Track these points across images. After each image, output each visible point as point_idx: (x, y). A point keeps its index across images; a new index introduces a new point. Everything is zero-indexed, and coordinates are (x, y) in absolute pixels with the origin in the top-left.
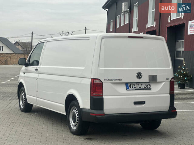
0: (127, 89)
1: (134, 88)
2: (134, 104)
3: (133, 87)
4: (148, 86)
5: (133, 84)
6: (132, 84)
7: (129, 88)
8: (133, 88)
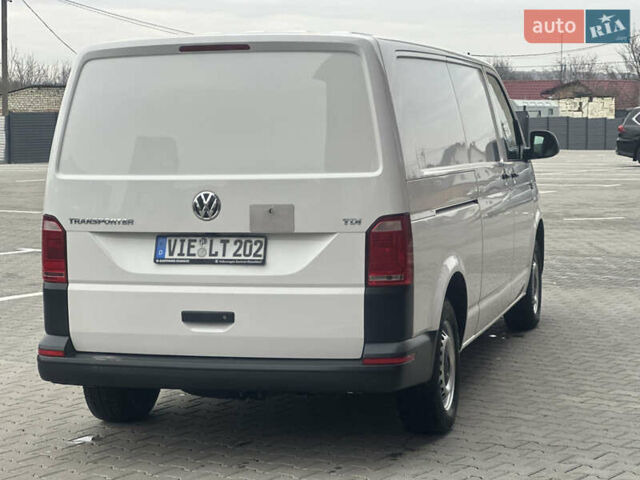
0: (159, 260)
1: (186, 257)
2: (183, 320)
3: (185, 251)
4: (254, 251)
5: (187, 240)
6: (183, 241)
7: (167, 256)
8: (181, 254)
